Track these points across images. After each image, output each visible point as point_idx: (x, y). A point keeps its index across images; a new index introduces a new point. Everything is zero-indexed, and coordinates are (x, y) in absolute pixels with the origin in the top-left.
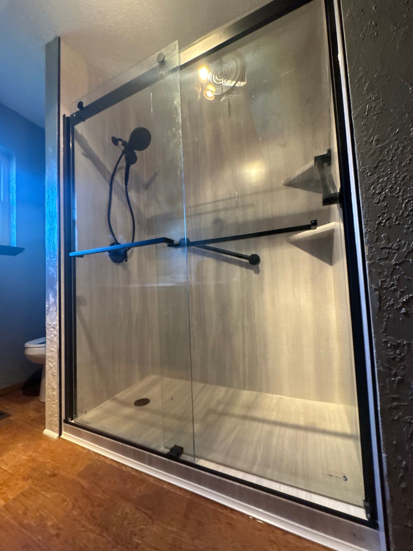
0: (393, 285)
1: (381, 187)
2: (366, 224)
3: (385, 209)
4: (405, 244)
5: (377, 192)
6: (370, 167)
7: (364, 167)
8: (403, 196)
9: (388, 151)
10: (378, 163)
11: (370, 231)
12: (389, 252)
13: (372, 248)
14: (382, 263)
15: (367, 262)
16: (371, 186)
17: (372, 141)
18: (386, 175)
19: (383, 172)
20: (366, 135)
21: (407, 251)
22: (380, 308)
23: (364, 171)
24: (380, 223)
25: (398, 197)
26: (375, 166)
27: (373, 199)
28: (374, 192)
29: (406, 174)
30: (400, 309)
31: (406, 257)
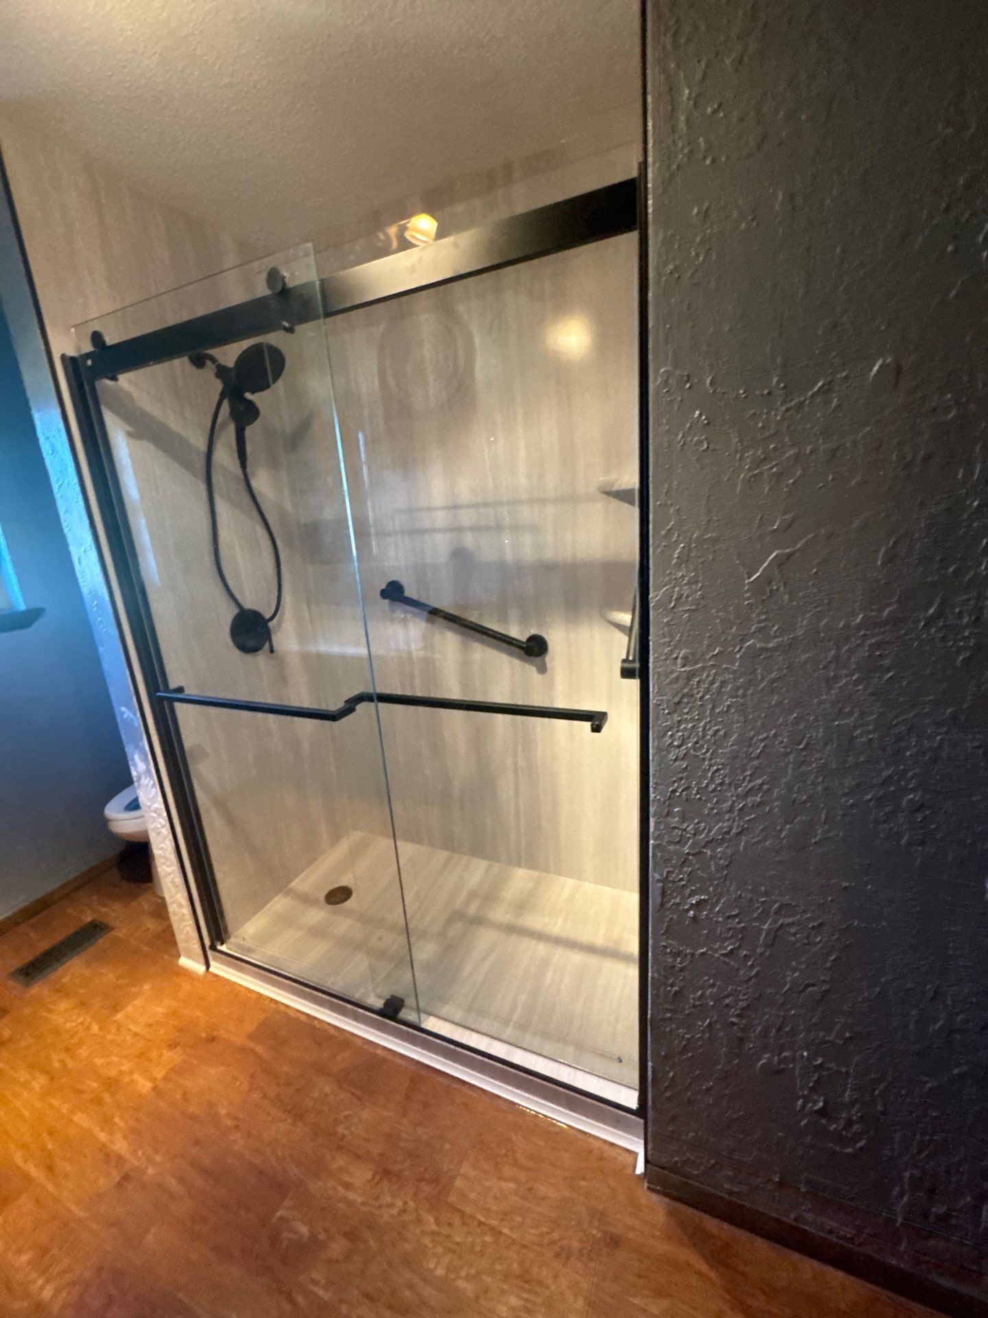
0: (682, 879)
1: (682, 738)
2: (655, 788)
3: (683, 773)
4: (704, 829)
5: (676, 743)
6: (668, 701)
7: (660, 698)
8: (711, 759)
9: (698, 682)
10: (682, 698)
11: (659, 800)
12: (681, 835)
13: (660, 823)
14: (671, 847)
16: (668, 731)
17: (676, 658)
18: (692, 720)
19: (687, 713)
20: (670, 642)
21: (706, 840)
22: (662, 904)
23: (660, 705)
24: (674, 791)
25: (704, 759)
26: (676, 700)
27: (669, 752)
28: (672, 743)
29: (720, 727)
30: (688, 910)
31: (704, 847)
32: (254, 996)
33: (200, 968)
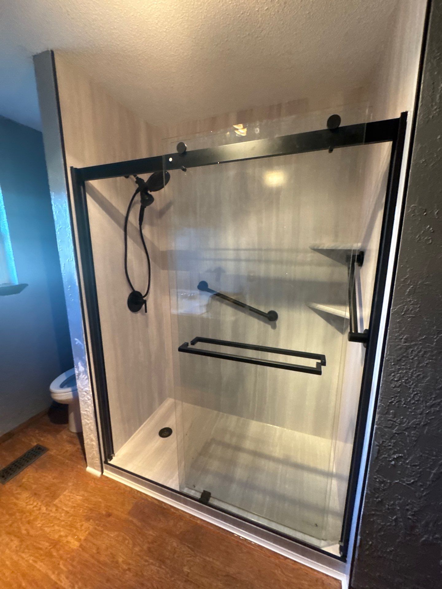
0: (390, 446)
1: (399, 377)
2: (381, 400)
3: (398, 394)
4: (406, 422)
5: (396, 379)
6: (394, 359)
7: (390, 357)
8: (414, 388)
9: (412, 351)
10: (402, 358)
11: (383, 406)
12: (392, 424)
13: (381, 417)
14: (386, 429)
15: (375, 426)
16: (392, 373)
17: (402, 339)
18: (406, 369)
19: (404, 365)
20: (399, 331)
21: (406, 427)
22: (377, 458)
23: (389, 360)
24: (392, 402)
25: (410, 388)
26: (399, 358)
27: (391, 383)
28: (393, 379)
29: (421, 373)
30: (391, 461)
31: (405, 430)
32: (128, 489)
33: (98, 473)
